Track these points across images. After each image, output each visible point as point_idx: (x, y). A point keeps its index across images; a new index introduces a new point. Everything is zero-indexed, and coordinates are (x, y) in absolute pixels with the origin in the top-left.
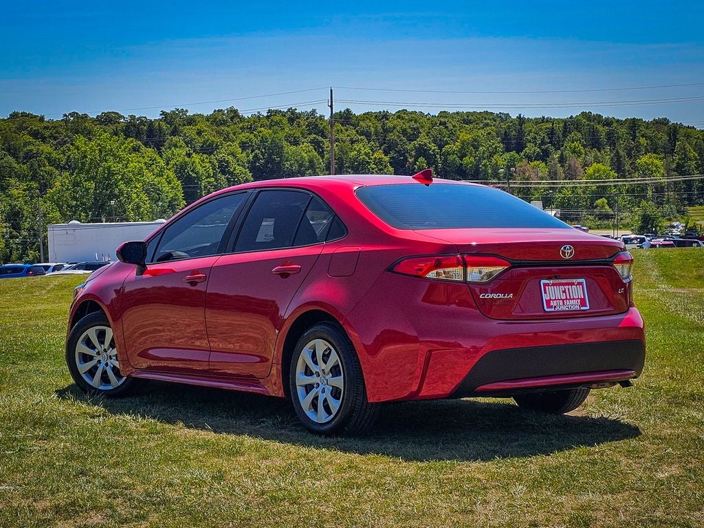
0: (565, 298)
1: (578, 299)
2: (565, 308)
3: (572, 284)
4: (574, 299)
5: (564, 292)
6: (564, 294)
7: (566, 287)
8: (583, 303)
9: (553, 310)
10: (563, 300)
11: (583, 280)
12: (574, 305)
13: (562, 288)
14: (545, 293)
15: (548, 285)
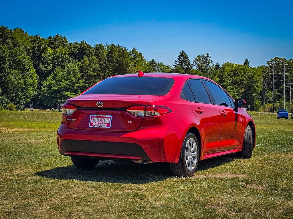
0: (100, 122)
1: (107, 123)
2: (99, 127)
3: (106, 117)
4: (104, 123)
5: (101, 120)
6: (100, 121)
7: (102, 118)
8: (108, 125)
9: (93, 127)
10: (99, 123)
11: (111, 116)
12: (104, 126)
13: (100, 118)
14: (92, 120)
15: (94, 117)
